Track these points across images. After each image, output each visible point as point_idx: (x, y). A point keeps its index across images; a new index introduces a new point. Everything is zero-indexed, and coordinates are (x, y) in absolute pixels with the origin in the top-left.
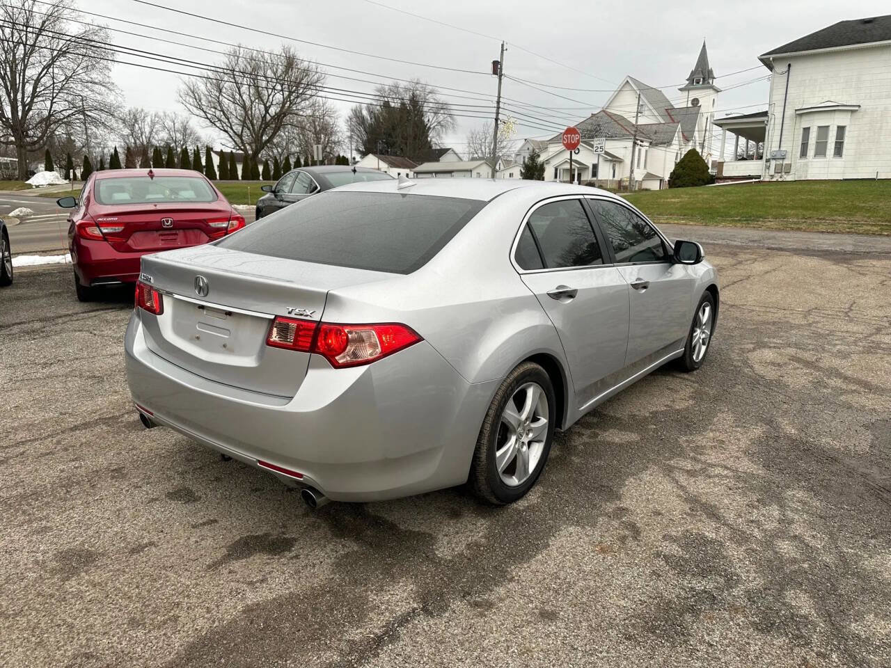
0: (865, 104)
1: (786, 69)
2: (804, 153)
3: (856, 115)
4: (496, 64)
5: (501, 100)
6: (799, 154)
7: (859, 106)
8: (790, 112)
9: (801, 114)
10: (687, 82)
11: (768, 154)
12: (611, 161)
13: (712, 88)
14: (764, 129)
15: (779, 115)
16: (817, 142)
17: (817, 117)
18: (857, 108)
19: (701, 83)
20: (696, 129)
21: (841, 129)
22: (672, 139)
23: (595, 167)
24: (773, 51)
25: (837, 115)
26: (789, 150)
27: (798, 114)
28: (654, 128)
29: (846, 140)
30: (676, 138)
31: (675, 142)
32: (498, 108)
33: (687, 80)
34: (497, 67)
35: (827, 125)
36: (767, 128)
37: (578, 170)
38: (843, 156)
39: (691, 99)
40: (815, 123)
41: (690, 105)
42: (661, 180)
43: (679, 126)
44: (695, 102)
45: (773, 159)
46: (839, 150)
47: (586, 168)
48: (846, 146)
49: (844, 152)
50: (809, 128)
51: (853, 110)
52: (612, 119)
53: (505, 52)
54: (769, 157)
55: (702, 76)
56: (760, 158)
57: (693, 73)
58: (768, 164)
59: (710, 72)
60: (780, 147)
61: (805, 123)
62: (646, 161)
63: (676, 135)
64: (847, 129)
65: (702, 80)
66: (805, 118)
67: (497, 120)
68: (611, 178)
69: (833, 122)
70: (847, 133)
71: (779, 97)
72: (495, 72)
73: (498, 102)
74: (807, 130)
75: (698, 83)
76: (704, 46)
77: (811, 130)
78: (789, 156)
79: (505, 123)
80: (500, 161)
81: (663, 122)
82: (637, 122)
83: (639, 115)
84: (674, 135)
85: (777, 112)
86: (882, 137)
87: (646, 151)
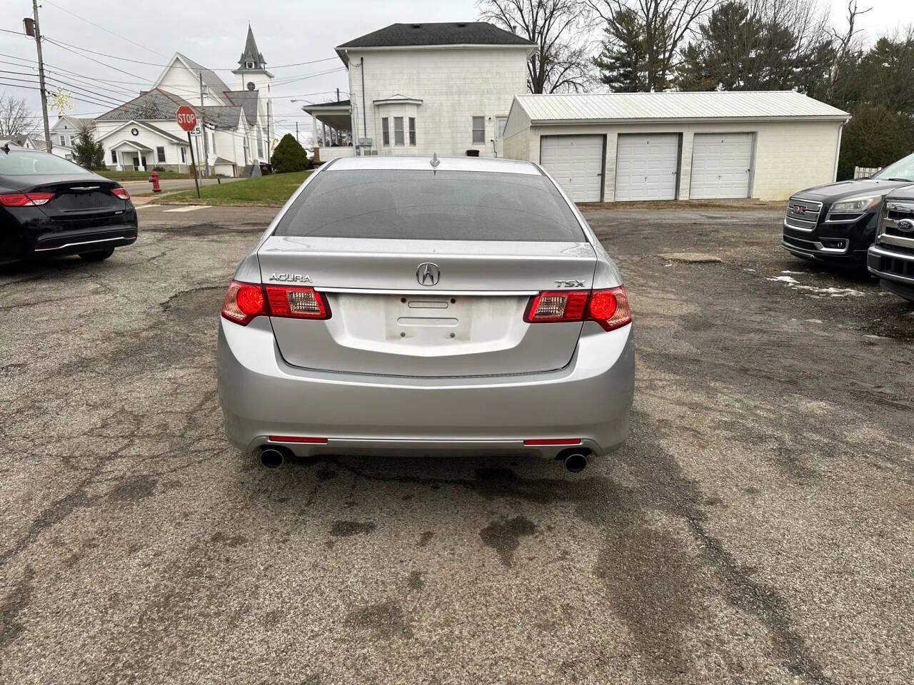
0: (427, 100)
1: (360, 62)
2: (386, 142)
3: (420, 108)
4: (28, 22)
5: (44, 67)
6: (382, 142)
7: (422, 101)
8: (369, 103)
9: (379, 105)
10: (240, 65)
11: (357, 141)
12: (178, 144)
13: (265, 73)
14: (349, 117)
15: (360, 105)
16: (395, 132)
17: (392, 108)
18: (420, 103)
19: (253, 67)
20: (258, 114)
21: (412, 120)
22: (238, 123)
23: (161, 150)
24: (346, 44)
25: (408, 108)
26: (374, 138)
27: (376, 105)
28: (217, 111)
29: (417, 131)
30: (241, 122)
31: (241, 126)
32: (42, 77)
33: (239, 63)
34: (31, 27)
35: (401, 116)
36: (352, 116)
37: (142, 153)
38: (417, 145)
39: (246, 84)
40: (392, 114)
41: (246, 89)
42: (234, 165)
43: (242, 110)
44: (251, 86)
45: (362, 146)
46: (413, 141)
47: (150, 152)
48: (417, 136)
49: (417, 141)
50: (387, 118)
51: (418, 104)
52: (169, 98)
53: (39, 9)
54: (358, 144)
55: (252, 60)
56: (351, 144)
57: (243, 57)
58: (358, 150)
59: (260, 57)
60: (365, 135)
61: (383, 113)
62: (214, 145)
63: (241, 119)
64: (416, 120)
65: (253, 64)
66: (382, 109)
67: (43, 91)
68: (181, 163)
69: (407, 113)
70: (417, 125)
71: (357, 88)
72: (30, 32)
73: (41, 70)
74: (385, 120)
75: (251, 67)
76: (250, 30)
77: (389, 121)
78: (374, 143)
79: (55, 95)
80: (27, 142)
81: (224, 105)
82: (202, 104)
83: (204, 96)
84: (239, 120)
85: (357, 102)
86: (442, 129)
87: (213, 135)
